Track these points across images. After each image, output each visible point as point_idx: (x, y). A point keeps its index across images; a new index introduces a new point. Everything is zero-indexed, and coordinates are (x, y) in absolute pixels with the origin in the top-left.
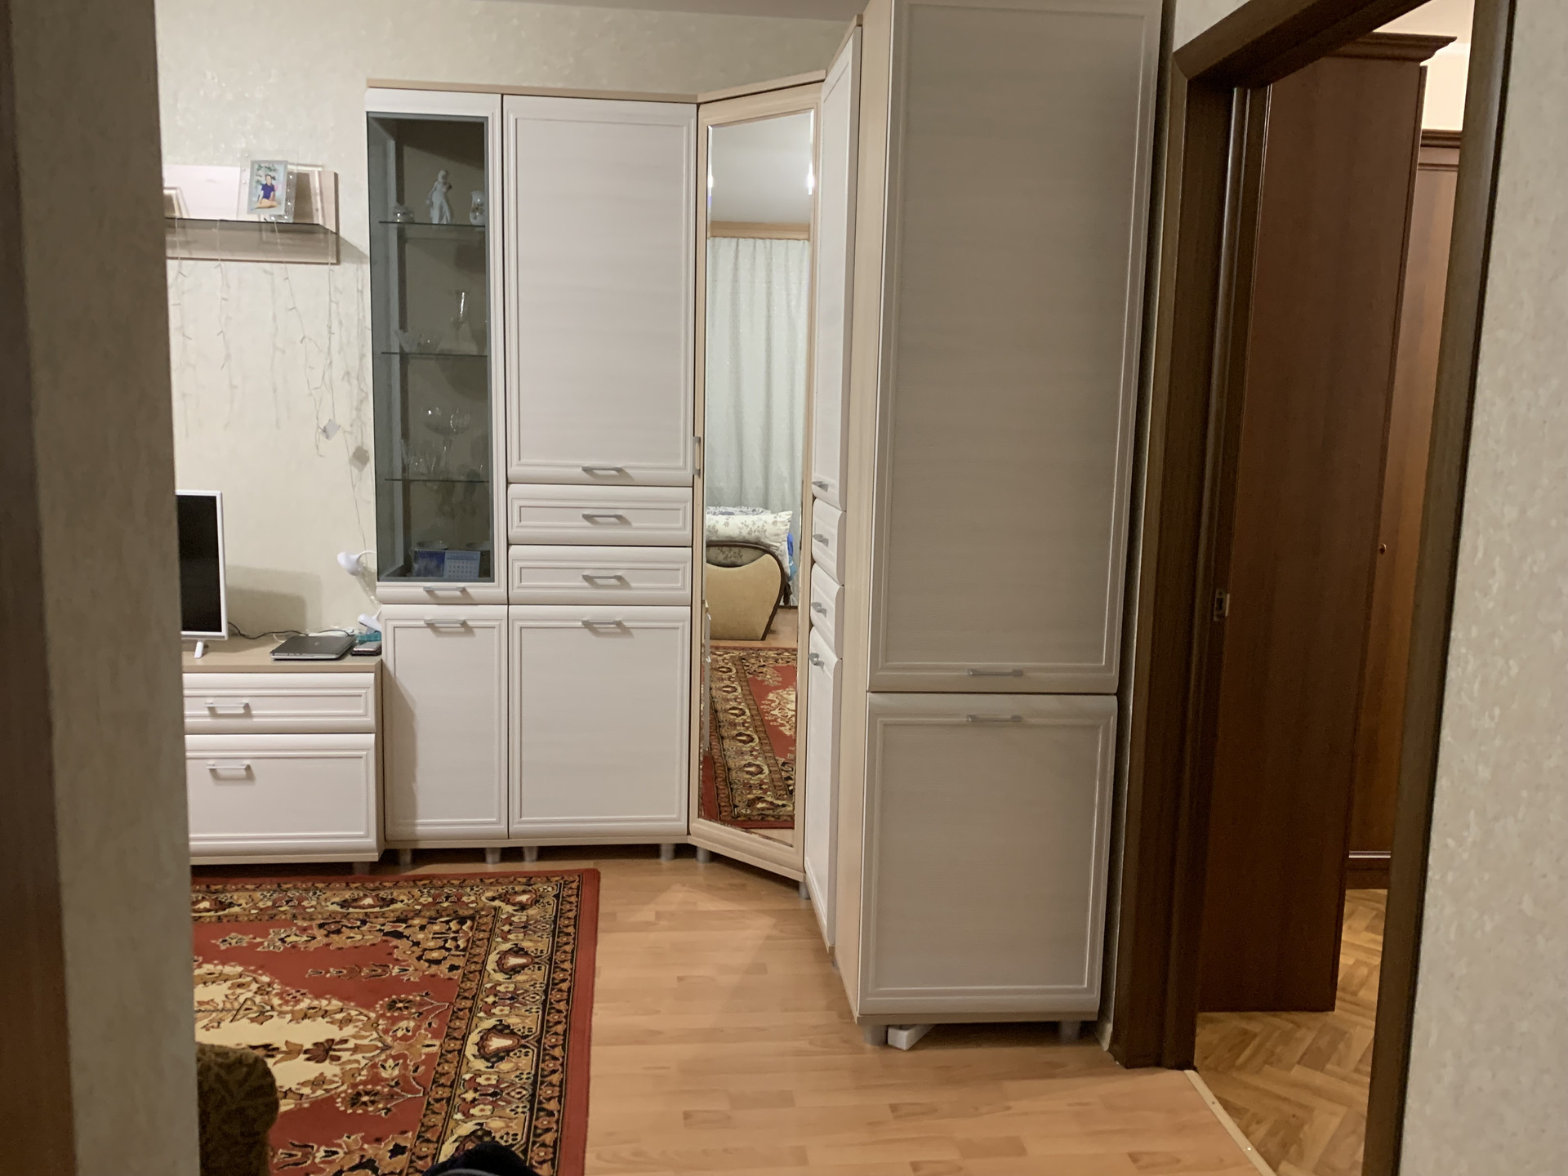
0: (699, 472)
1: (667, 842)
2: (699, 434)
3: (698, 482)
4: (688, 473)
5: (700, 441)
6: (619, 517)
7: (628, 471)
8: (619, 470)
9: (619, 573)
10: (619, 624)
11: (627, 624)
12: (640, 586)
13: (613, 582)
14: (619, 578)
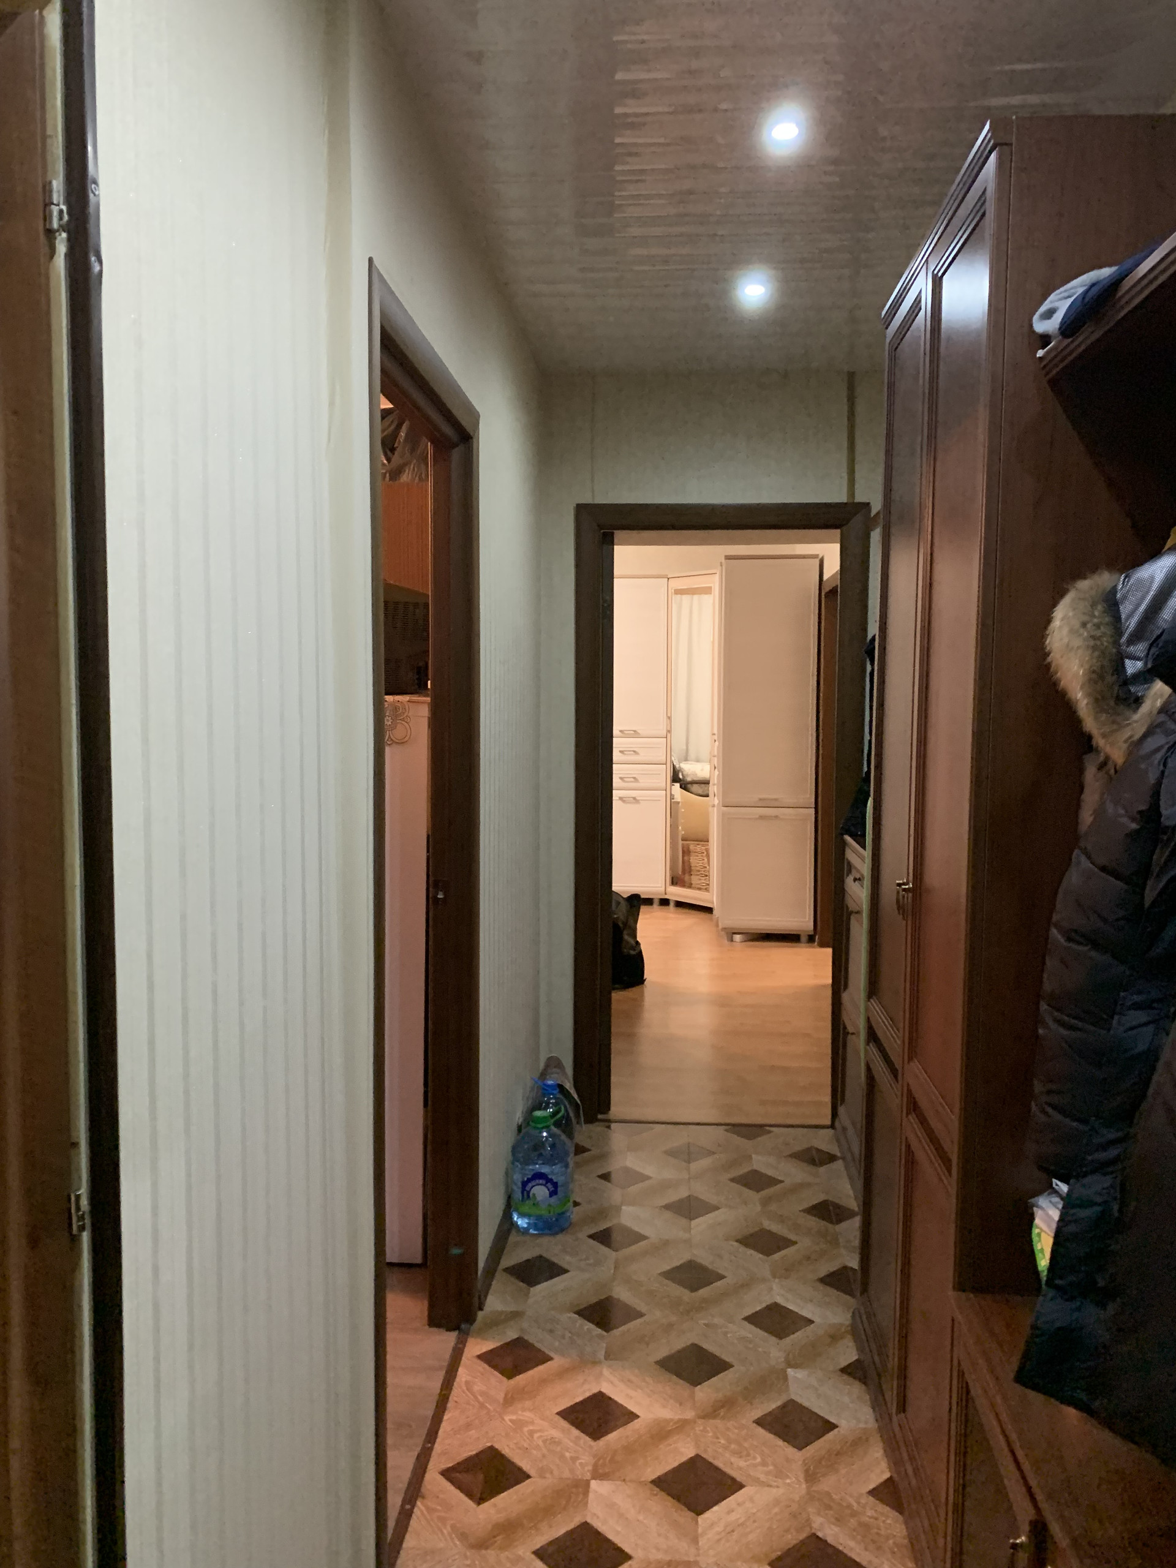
0: (669, 731)
1: (657, 897)
2: (669, 715)
3: (669, 735)
4: (664, 733)
5: (669, 718)
6: (634, 751)
7: (639, 731)
8: (635, 731)
9: (634, 776)
10: (634, 798)
11: (638, 798)
12: (644, 782)
13: (632, 780)
14: (634, 778)
